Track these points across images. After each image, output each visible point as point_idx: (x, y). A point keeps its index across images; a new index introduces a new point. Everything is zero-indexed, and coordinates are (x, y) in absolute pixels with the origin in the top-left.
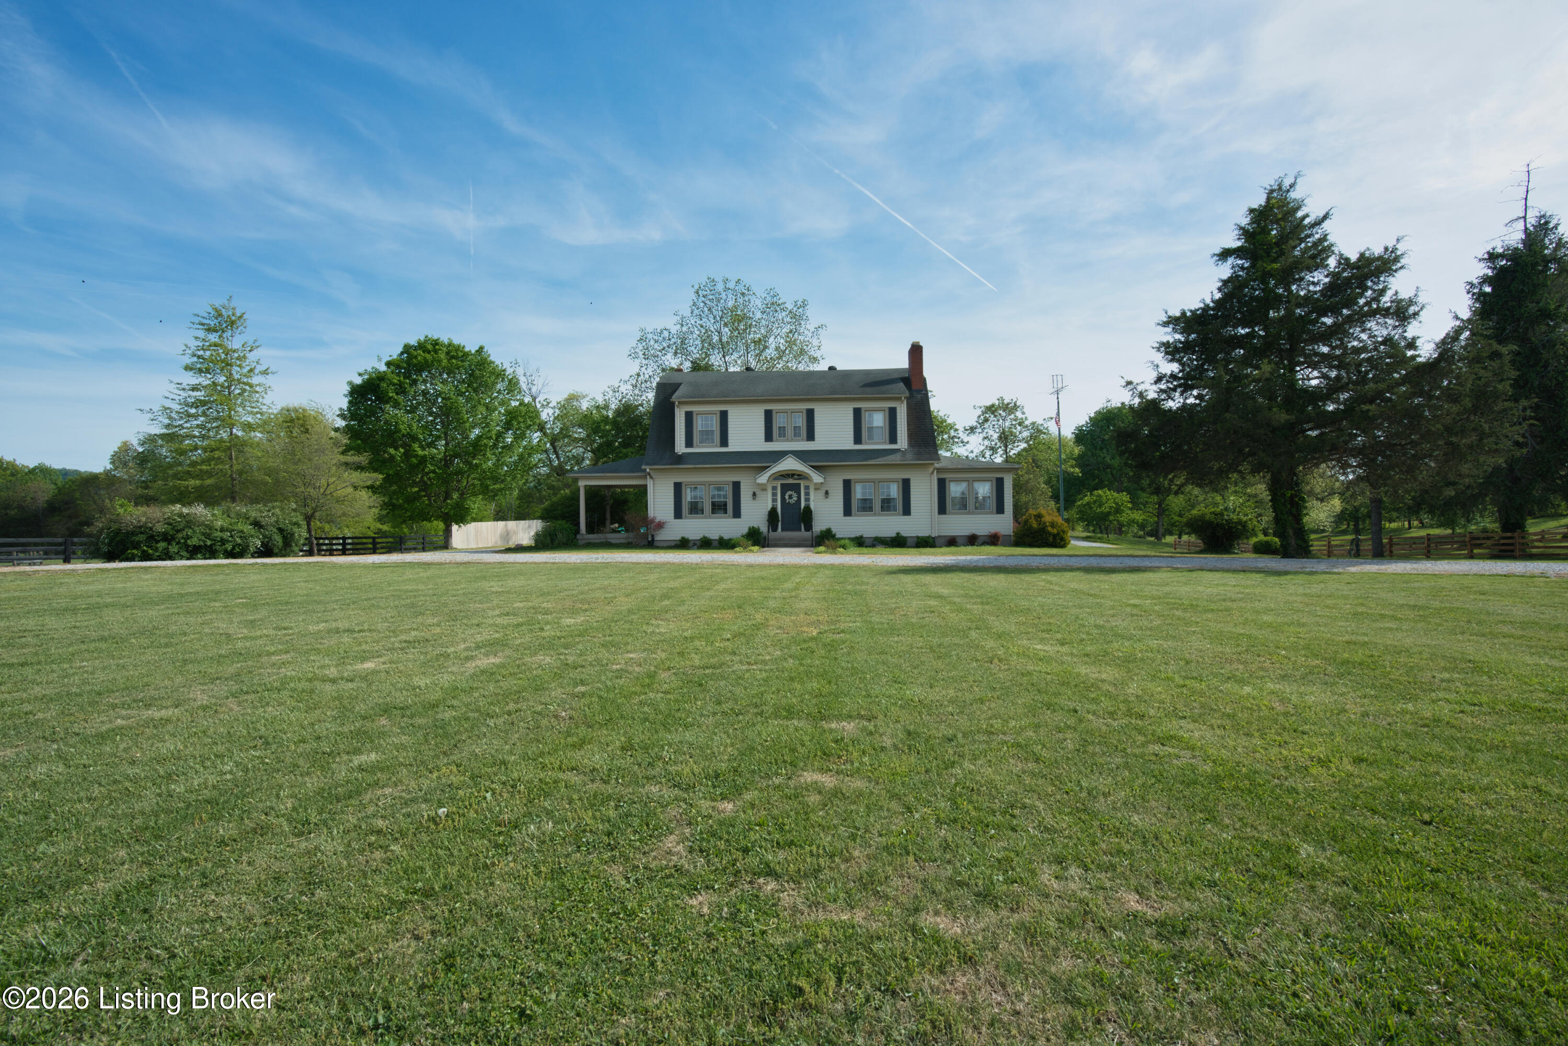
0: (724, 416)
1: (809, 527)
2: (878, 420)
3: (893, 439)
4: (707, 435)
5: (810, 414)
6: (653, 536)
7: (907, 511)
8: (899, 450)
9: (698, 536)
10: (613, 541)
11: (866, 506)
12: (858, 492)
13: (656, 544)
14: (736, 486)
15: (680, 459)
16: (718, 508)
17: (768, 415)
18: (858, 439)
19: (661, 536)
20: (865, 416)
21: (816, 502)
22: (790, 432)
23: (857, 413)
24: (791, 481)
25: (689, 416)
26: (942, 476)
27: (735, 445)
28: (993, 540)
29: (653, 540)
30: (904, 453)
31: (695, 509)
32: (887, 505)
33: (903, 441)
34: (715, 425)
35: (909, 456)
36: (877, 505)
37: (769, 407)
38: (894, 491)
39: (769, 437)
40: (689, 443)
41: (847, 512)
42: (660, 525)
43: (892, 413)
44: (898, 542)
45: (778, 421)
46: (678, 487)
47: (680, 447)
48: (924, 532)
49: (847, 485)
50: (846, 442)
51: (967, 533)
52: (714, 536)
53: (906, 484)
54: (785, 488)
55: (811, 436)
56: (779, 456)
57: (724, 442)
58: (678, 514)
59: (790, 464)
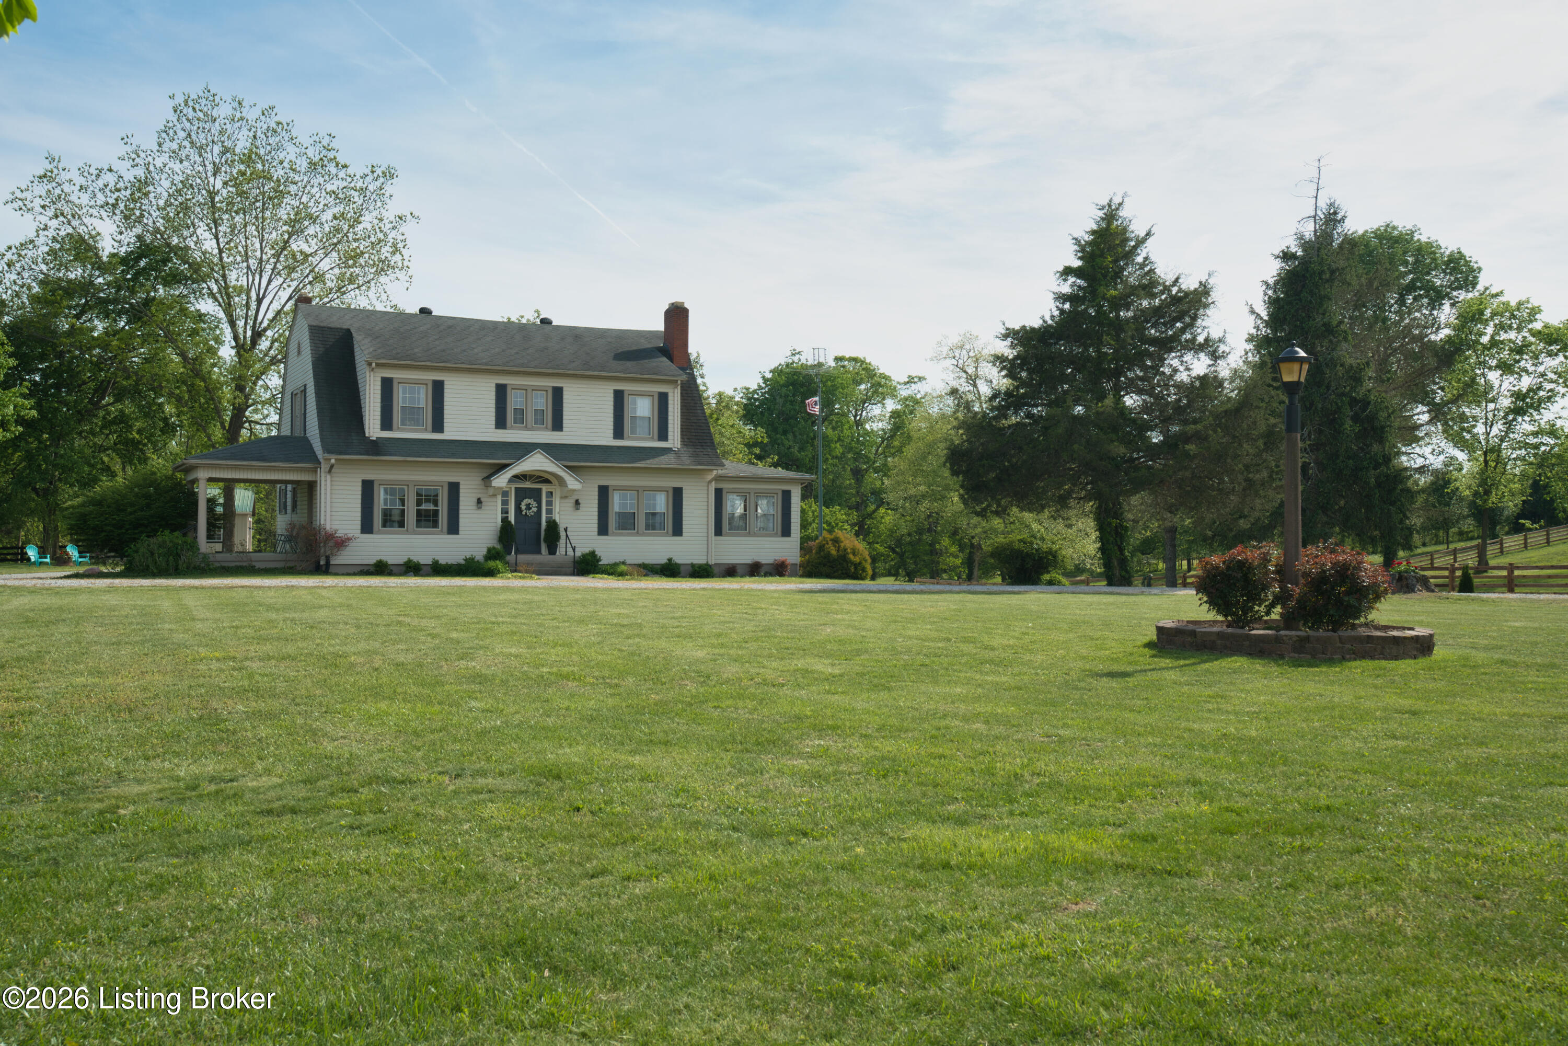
0: (438, 388)
1: (552, 550)
2: (643, 408)
3: (663, 435)
4: (412, 415)
5: (558, 394)
6: (328, 559)
7: (678, 531)
8: (669, 450)
9: (401, 560)
10: (258, 565)
11: (628, 523)
12: (616, 504)
13: (331, 569)
14: (454, 488)
15: (376, 448)
16: (427, 519)
17: (501, 392)
18: (619, 432)
19: (342, 558)
20: (628, 400)
21: (562, 513)
22: (530, 417)
23: (619, 396)
24: (528, 485)
25: (387, 385)
26: (720, 486)
27: (452, 432)
28: (779, 570)
29: (328, 563)
30: (677, 454)
31: (394, 520)
32: (653, 523)
33: (675, 439)
34: (423, 399)
35: (686, 458)
36: (641, 521)
37: (503, 380)
38: (661, 503)
39: (501, 422)
40: (387, 424)
41: (603, 529)
42: (341, 543)
43: (663, 399)
44: (670, 570)
45: (514, 401)
46: (368, 488)
47: (373, 428)
48: (699, 559)
49: (604, 493)
50: (604, 436)
51: (748, 560)
52: (425, 559)
53: (677, 494)
54: (521, 494)
55: (558, 425)
56: (525, 449)
57: (438, 426)
58: (367, 527)
59: (537, 462)
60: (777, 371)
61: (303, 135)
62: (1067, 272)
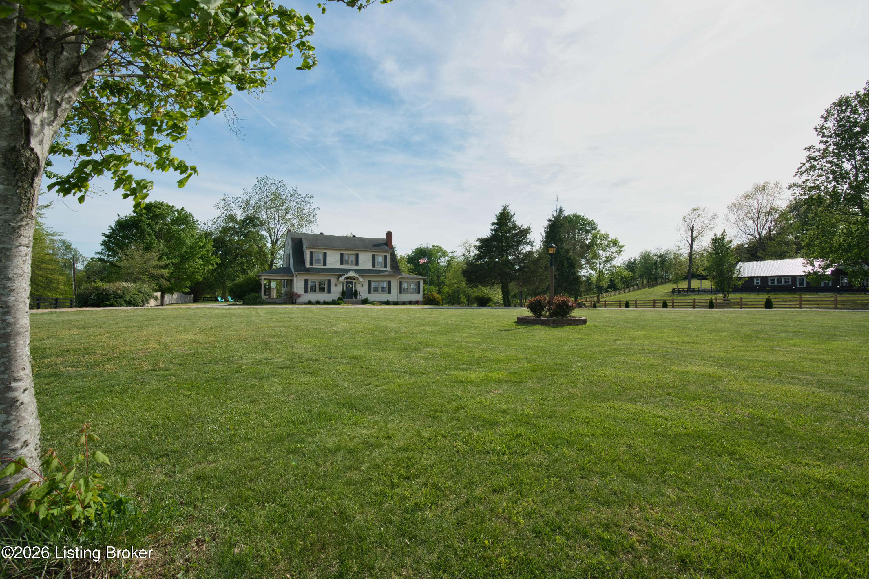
0: (325, 254)
1: (356, 298)
2: (380, 259)
3: (386, 266)
4: (318, 261)
5: (357, 256)
6: (296, 300)
7: (389, 292)
8: (387, 271)
9: (315, 300)
10: (277, 302)
11: (376, 290)
12: (373, 285)
13: (297, 303)
14: (329, 281)
15: (308, 270)
16: (322, 289)
17: (342, 255)
18: (374, 266)
19: (299, 300)
20: (376, 257)
21: (358, 288)
22: (350, 262)
23: (374, 256)
24: (349, 280)
25: (311, 253)
26: (401, 280)
27: (329, 266)
28: (417, 303)
30: (389, 272)
31: (313, 290)
32: (383, 290)
33: (389, 268)
34: (321, 257)
35: (392, 273)
36: (380, 290)
37: (342, 252)
38: (385, 285)
39: (342, 263)
40: (311, 264)
41: (369, 292)
42: (299, 296)
43: (385, 257)
44: (387, 303)
45: (345, 257)
46: (306, 281)
47: (308, 265)
48: (396, 300)
49: (369, 282)
50: (370, 267)
51: (409, 300)
52: (321, 300)
53: (389, 283)
54: (347, 283)
55: (357, 264)
56: (348, 270)
57: (325, 264)
58: (306, 292)
59: (351, 274)
60: (416, 249)
61: (289, 187)
62: (493, 223)
